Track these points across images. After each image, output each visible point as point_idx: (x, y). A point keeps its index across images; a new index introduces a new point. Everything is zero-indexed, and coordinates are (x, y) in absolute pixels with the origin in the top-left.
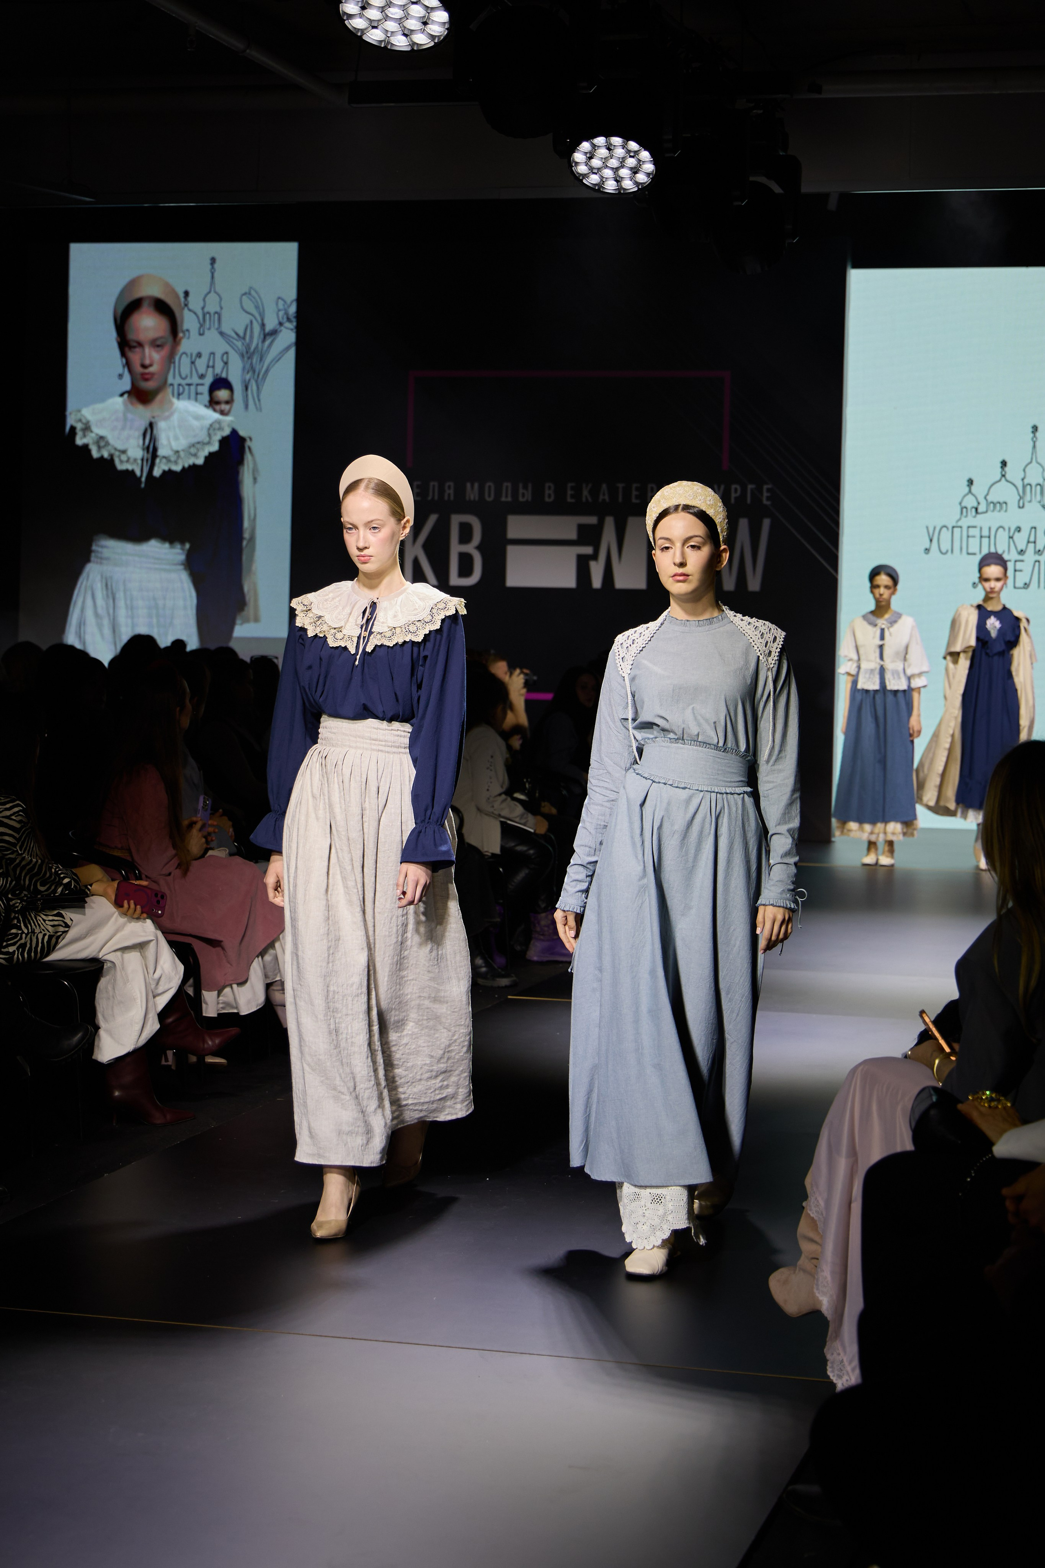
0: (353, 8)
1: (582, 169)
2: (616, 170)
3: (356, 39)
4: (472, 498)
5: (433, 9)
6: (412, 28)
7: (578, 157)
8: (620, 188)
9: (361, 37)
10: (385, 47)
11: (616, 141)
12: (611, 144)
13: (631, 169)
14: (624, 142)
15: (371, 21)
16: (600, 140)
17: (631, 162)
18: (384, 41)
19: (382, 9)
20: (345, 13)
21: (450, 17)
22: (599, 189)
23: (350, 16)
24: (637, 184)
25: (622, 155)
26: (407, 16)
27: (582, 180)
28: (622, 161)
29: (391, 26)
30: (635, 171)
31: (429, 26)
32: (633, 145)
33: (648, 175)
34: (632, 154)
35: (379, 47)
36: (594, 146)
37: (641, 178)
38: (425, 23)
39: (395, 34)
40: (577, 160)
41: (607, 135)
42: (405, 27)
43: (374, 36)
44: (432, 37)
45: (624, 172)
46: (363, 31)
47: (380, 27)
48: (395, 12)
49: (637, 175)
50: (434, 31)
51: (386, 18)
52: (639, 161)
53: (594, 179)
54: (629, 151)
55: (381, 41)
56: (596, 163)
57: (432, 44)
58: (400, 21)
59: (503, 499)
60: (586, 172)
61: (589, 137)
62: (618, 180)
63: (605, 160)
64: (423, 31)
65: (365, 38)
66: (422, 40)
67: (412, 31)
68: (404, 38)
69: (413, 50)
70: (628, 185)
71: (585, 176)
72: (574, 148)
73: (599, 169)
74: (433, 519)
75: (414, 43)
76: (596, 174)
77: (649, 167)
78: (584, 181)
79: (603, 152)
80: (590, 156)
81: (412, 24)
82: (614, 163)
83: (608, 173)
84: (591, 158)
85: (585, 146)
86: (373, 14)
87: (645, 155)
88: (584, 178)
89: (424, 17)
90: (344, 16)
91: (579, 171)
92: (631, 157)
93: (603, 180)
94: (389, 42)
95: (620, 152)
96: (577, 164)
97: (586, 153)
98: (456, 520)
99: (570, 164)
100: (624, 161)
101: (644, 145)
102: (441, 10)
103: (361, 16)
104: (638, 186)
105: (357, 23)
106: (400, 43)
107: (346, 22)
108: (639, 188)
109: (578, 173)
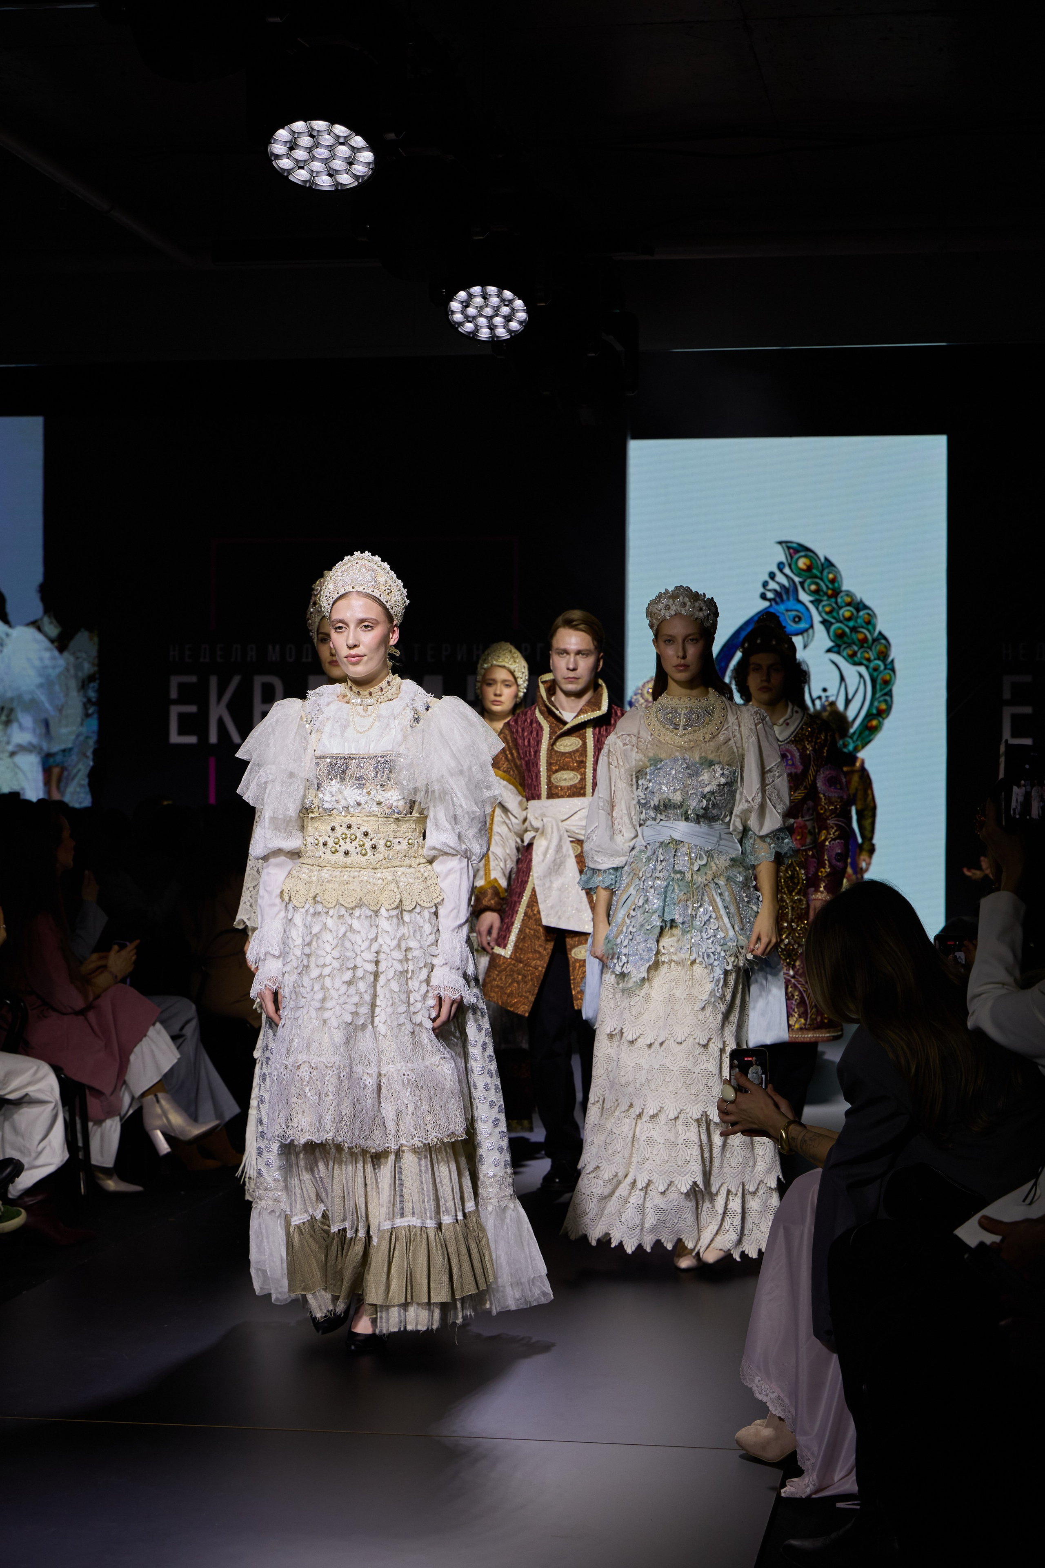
0: (281, 149)
1: (458, 317)
2: (490, 318)
3: (282, 177)
4: (274, 659)
5: (359, 150)
6: (337, 169)
7: (455, 305)
8: (493, 336)
9: (287, 177)
10: (310, 187)
11: (492, 290)
12: (487, 294)
13: (505, 317)
14: (498, 291)
15: (297, 161)
16: (476, 290)
17: (505, 310)
18: (309, 181)
19: (310, 150)
20: (273, 154)
21: (375, 156)
22: (473, 337)
23: (278, 157)
24: (509, 331)
25: (496, 304)
26: (333, 157)
27: (457, 328)
28: (497, 309)
29: (317, 166)
30: (508, 319)
31: (354, 166)
32: (508, 294)
33: (520, 323)
34: (507, 303)
35: (305, 187)
36: (471, 296)
37: (514, 325)
38: (351, 164)
39: (320, 174)
40: (453, 309)
41: (483, 285)
42: (330, 168)
43: (301, 176)
44: (356, 177)
45: (498, 320)
46: (290, 171)
47: (306, 167)
48: (322, 153)
49: (511, 323)
50: (359, 171)
51: (313, 158)
52: (513, 309)
53: (469, 327)
54: (503, 300)
55: (305, 182)
56: (471, 311)
57: (356, 184)
58: (326, 161)
59: (304, 660)
60: (461, 320)
61: (466, 287)
62: (492, 328)
63: (480, 309)
64: (347, 172)
65: (291, 178)
66: (345, 179)
67: (337, 171)
68: (328, 178)
69: (337, 189)
70: (501, 332)
71: (461, 324)
72: (451, 297)
73: (474, 318)
74: (236, 680)
75: (338, 183)
76: (470, 322)
77: (522, 315)
78: (460, 329)
79: (479, 301)
80: (466, 305)
81: (338, 164)
82: (488, 311)
83: (482, 321)
84: (467, 306)
85: (462, 295)
86: (300, 154)
87: (519, 303)
88: (459, 326)
89: (350, 157)
90: (271, 156)
91: (455, 320)
92: (505, 305)
93: (477, 328)
94: (313, 183)
95: (495, 300)
96: (453, 312)
97: (462, 302)
98: (259, 681)
99: (447, 312)
100: (498, 310)
101: (519, 294)
102: (367, 151)
103: (288, 156)
104: (510, 334)
105: (285, 164)
106: (324, 182)
107: (274, 163)
108: (511, 336)
109: (454, 322)
